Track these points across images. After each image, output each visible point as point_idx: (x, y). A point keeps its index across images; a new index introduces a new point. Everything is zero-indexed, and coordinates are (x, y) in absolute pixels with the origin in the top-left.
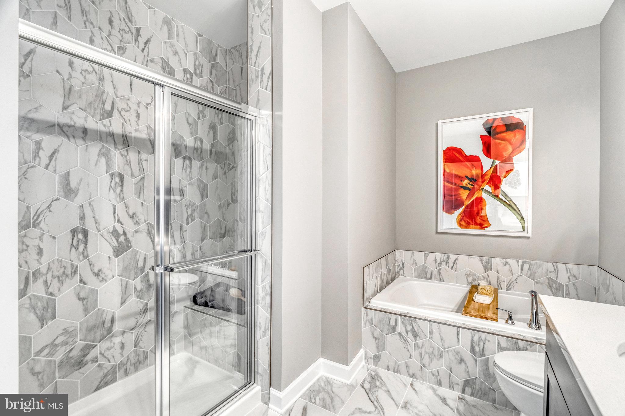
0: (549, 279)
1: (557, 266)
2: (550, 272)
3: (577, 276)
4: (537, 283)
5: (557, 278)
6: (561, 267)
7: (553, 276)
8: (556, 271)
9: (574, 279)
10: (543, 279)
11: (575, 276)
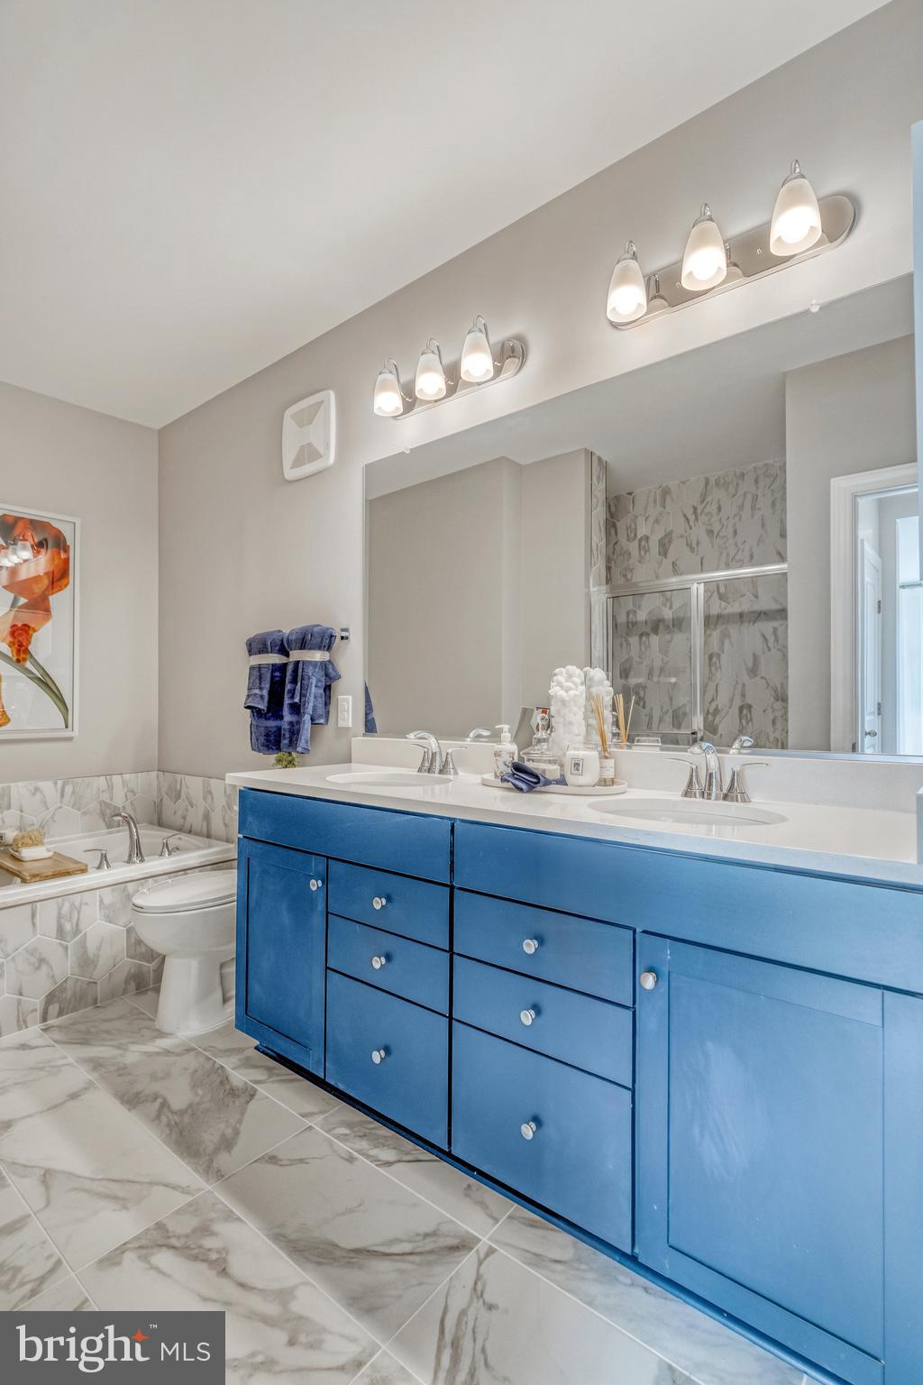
0: (103, 803)
1: (111, 780)
2: (103, 791)
3: (135, 790)
4: (85, 813)
5: (111, 798)
6: (117, 780)
7: (105, 797)
8: (111, 787)
9: (132, 794)
10: (94, 806)
11: (132, 791)
